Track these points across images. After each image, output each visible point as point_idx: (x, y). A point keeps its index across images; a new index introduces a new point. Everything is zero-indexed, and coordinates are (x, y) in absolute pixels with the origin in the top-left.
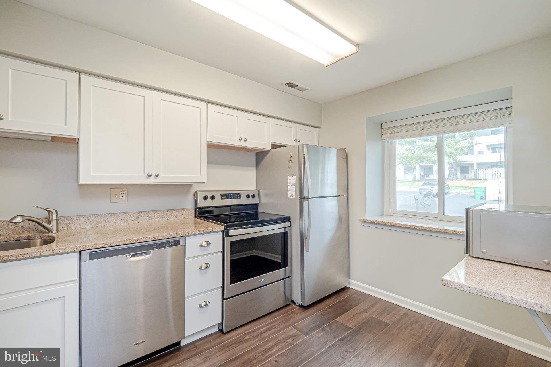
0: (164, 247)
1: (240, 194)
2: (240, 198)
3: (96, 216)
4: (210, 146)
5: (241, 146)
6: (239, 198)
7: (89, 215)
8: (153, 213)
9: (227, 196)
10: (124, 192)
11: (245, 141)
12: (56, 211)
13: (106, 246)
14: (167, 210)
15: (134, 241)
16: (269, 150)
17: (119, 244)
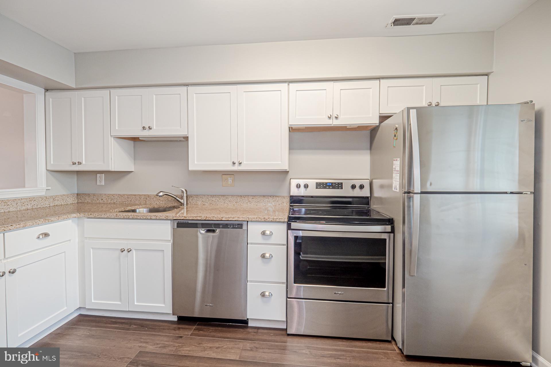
0: (228, 228)
1: (342, 183)
2: (342, 188)
3: (213, 196)
4: (292, 130)
5: (332, 125)
6: (340, 188)
7: (208, 195)
8: (252, 197)
9: (325, 185)
10: (231, 178)
11: (336, 118)
12: (186, 190)
13: (186, 219)
14: (264, 196)
15: (204, 219)
16: (378, 124)
17: (194, 219)
